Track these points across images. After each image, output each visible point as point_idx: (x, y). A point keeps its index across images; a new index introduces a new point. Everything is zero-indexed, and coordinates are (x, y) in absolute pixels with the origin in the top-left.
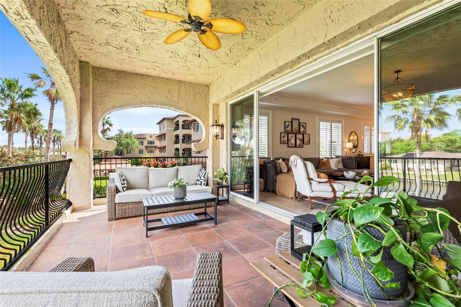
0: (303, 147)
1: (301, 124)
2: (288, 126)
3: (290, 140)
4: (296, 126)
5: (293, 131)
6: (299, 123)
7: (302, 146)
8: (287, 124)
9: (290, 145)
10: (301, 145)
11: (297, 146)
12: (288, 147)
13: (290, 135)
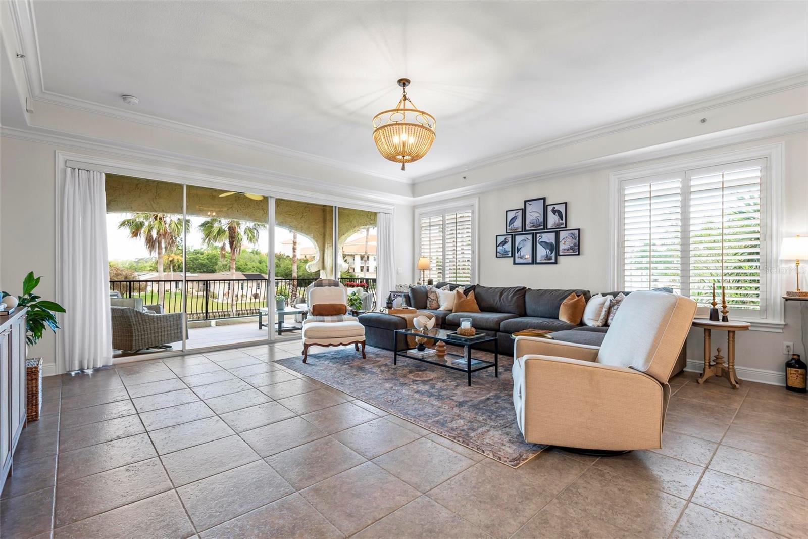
0: (556, 263)
1: (550, 208)
2: (514, 219)
3: (518, 250)
4: (535, 215)
5: (527, 228)
6: (545, 208)
7: (553, 261)
8: (511, 215)
9: (517, 260)
10: (550, 259)
11: (538, 261)
12: (515, 263)
13: (519, 239)
